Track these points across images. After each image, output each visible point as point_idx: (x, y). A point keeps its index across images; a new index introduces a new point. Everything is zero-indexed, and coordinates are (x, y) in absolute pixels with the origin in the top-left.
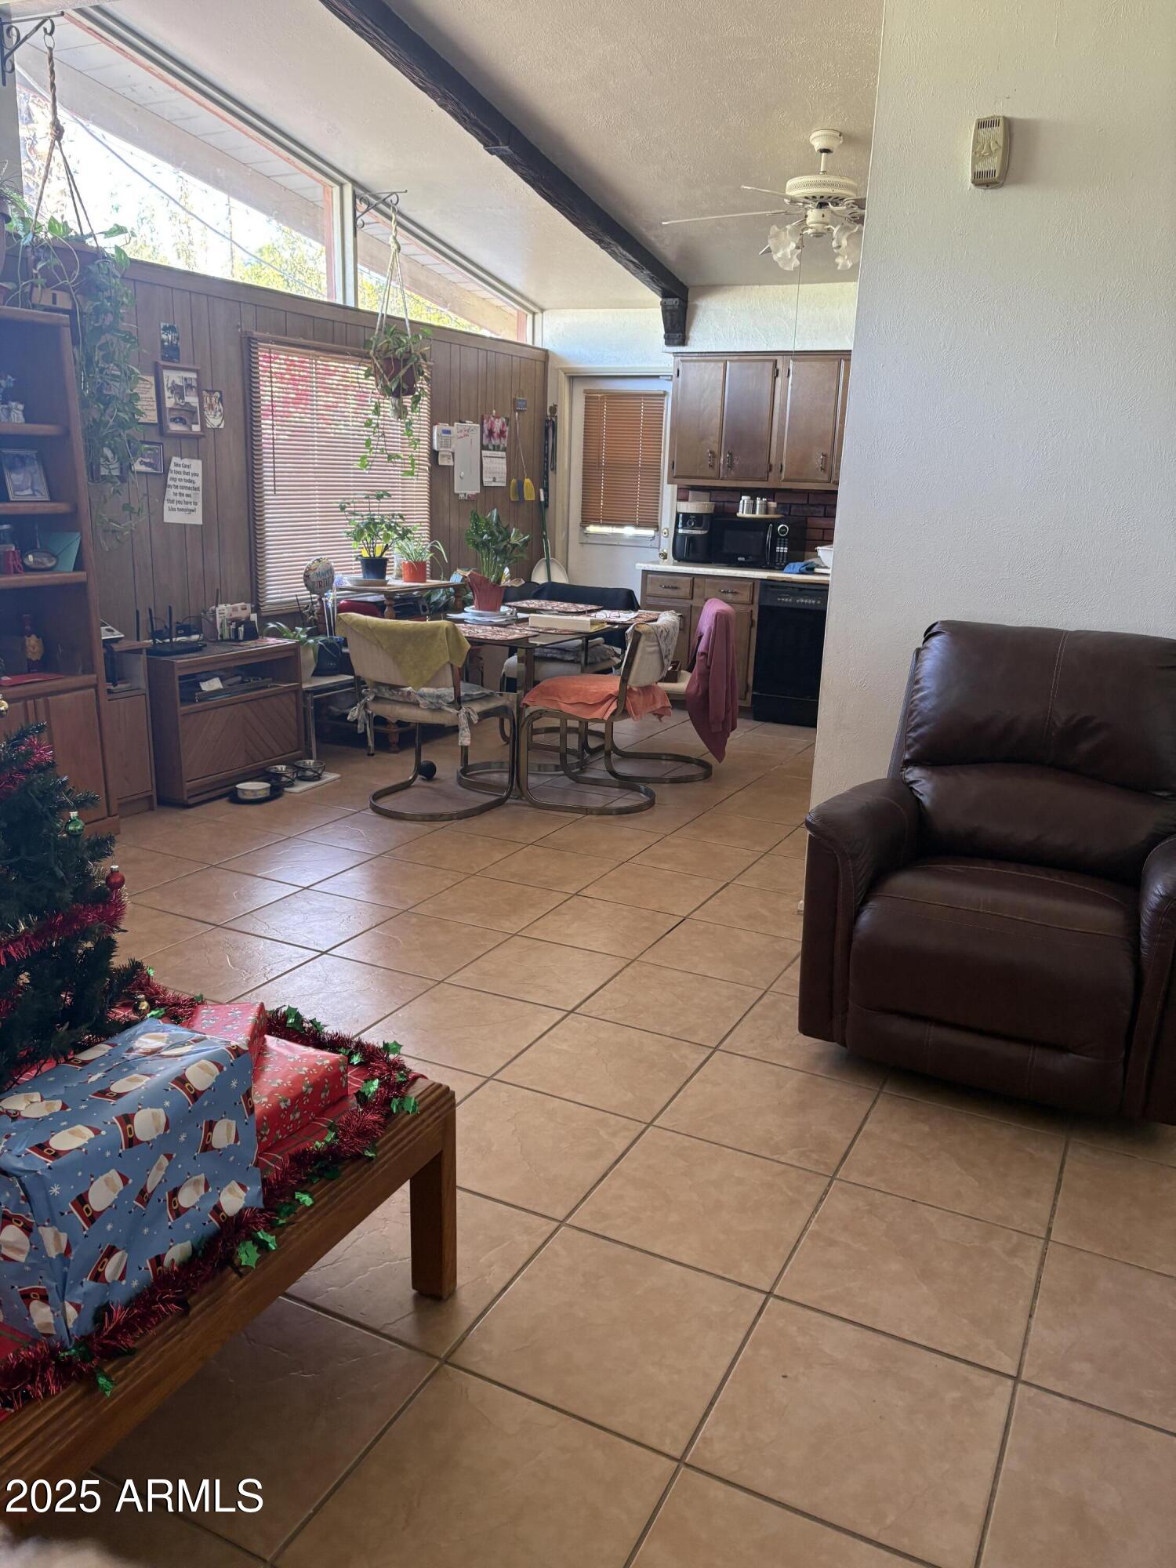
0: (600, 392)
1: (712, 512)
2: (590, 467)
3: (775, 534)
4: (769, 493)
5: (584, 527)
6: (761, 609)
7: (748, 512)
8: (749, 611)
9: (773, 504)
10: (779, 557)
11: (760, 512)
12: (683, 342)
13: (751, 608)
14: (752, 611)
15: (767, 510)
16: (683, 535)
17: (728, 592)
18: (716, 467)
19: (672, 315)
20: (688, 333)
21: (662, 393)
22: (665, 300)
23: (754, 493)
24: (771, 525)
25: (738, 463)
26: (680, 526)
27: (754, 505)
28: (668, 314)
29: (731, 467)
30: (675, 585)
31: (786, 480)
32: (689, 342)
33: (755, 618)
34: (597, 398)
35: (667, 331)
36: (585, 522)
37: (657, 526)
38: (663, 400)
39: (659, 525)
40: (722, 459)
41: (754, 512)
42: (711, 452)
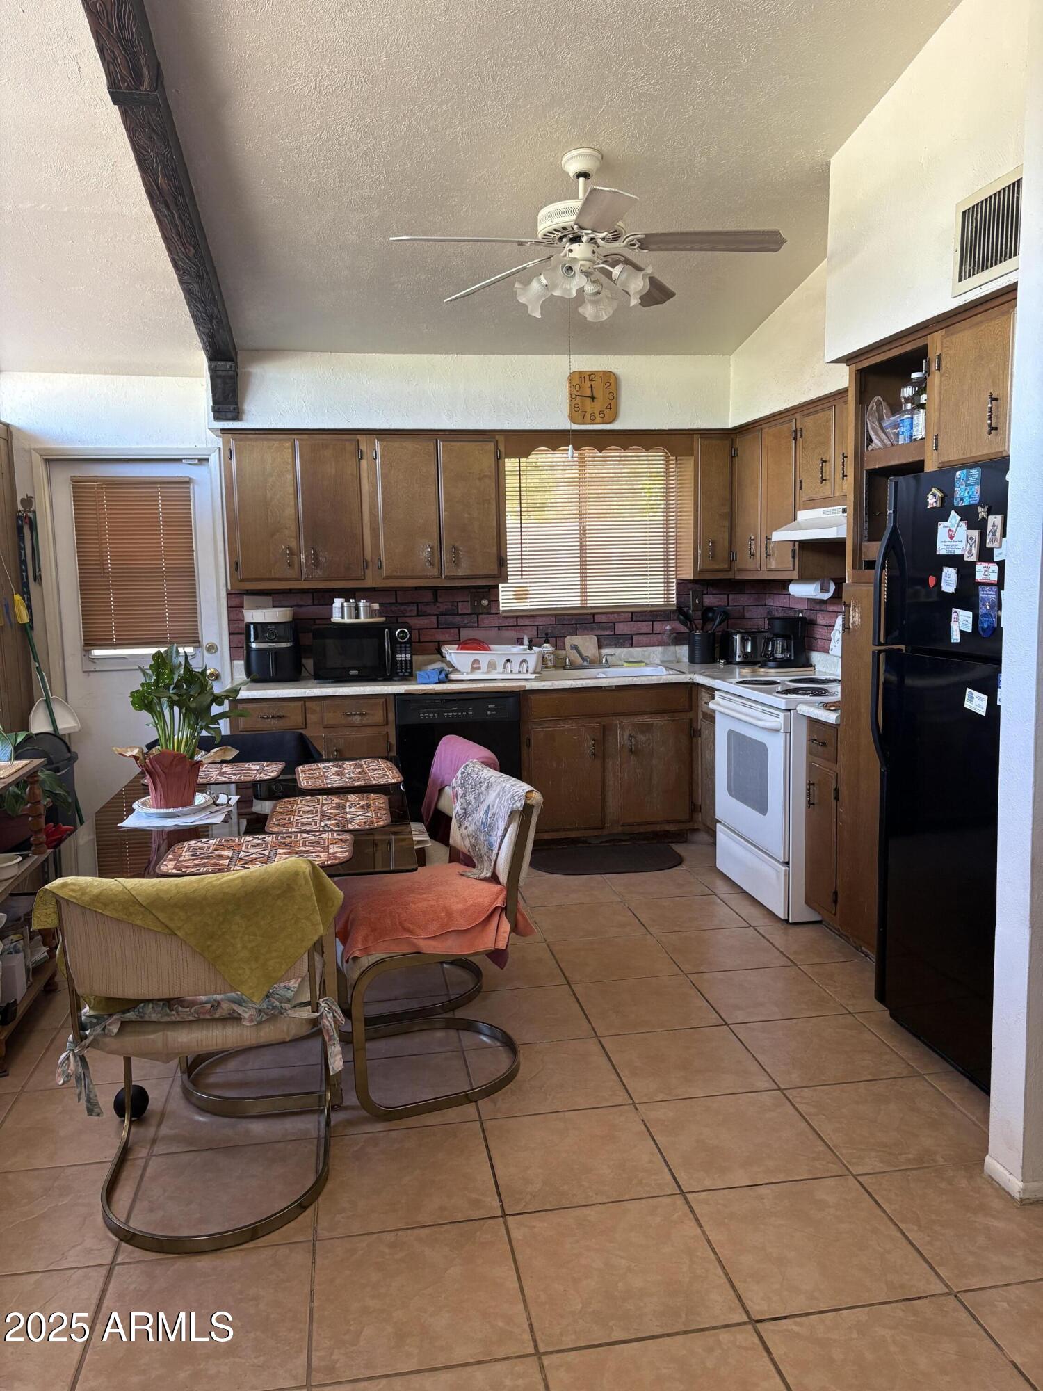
0: (95, 479)
1: (291, 620)
2: (89, 575)
3: (393, 640)
4: (369, 593)
5: (88, 651)
6: (398, 727)
7: (350, 617)
8: (384, 733)
9: (376, 606)
10: (401, 666)
11: (365, 618)
12: (237, 416)
13: (385, 729)
14: (387, 733)
15: (372, 613)
16: (259, 650)
17: (356, 714)
18: (296, 566)
19: (224, 383)
20: (242, 404)
21: (187, 480)
22: (213, 364)
23: (347, 594)
24: (386, 630)
25: (324, 560)
26: (252, 640)
27: (357, 608)
28: (219, 381)
29: (317, 564)
30: (280, 714)
31: (387, 578)
32: (245, 417)
33: (393, 740)
34: (92, 487)
35: (215, 402)
36: (90, 642)
37: (199, 642)
38: (189, 488)
39: (200, 639)
40: (303, 557)
41: (357, 616)
42: (288, 548)
